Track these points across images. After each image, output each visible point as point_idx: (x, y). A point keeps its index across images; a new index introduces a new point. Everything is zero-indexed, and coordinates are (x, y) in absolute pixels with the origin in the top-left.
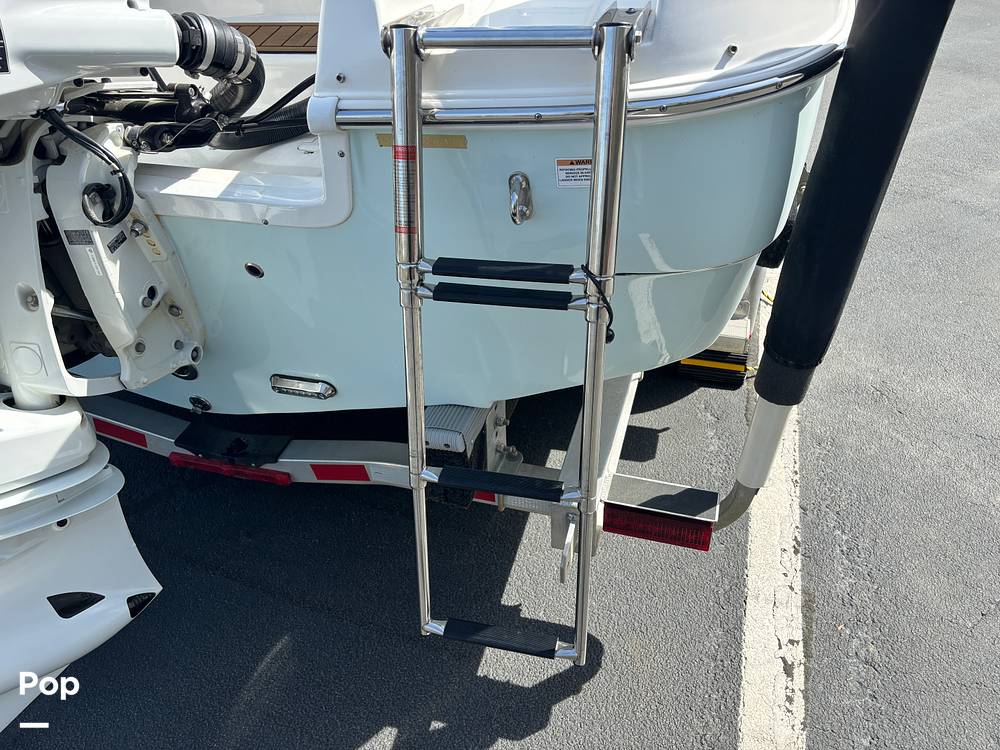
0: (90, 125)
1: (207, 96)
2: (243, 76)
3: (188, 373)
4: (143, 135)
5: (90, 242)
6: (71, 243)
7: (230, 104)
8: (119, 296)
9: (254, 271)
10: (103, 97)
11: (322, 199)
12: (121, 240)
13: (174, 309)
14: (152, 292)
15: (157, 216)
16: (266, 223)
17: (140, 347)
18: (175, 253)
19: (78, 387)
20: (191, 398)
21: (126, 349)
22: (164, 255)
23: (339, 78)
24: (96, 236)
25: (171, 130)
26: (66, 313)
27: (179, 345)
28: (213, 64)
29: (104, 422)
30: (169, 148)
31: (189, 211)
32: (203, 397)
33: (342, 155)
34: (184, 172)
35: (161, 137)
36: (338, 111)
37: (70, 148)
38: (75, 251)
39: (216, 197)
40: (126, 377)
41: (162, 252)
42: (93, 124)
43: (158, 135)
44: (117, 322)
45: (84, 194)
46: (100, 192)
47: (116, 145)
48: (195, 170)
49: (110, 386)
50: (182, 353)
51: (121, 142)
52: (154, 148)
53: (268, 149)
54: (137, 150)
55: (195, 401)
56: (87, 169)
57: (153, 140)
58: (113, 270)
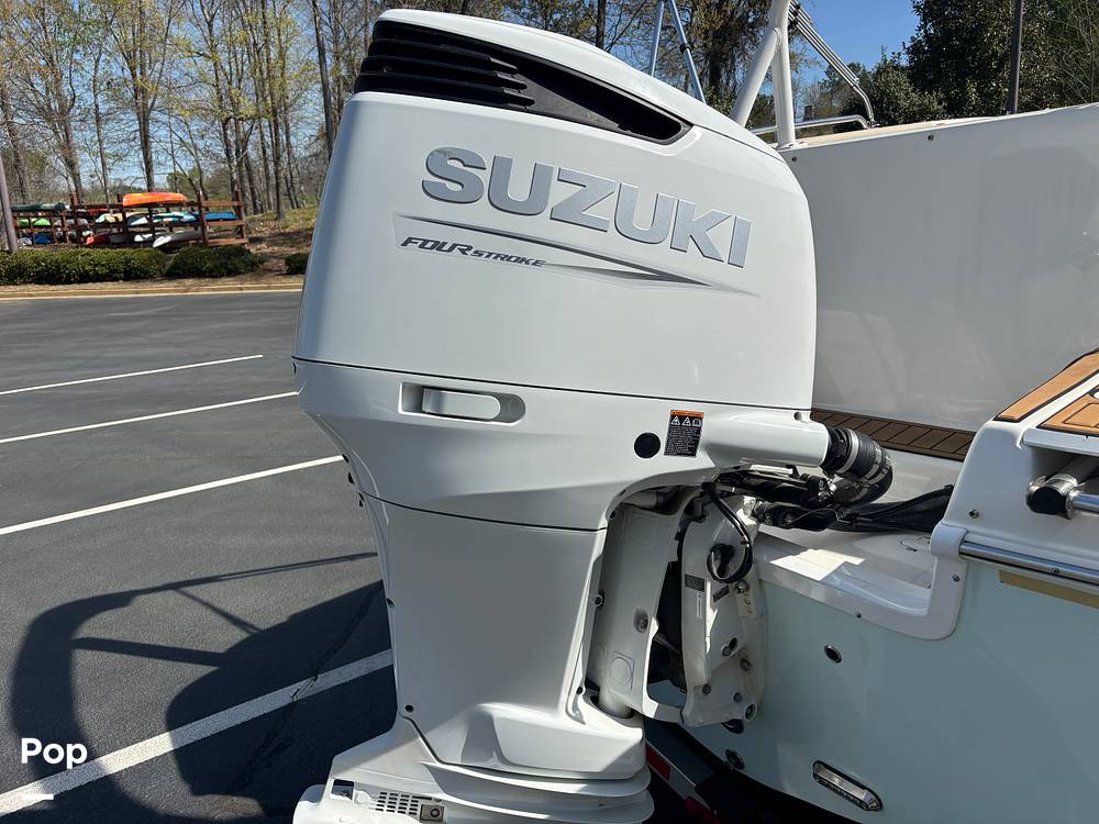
0: (731, 494)
1: (833, 488)
2: (871, 482)
3: (736, 726)
4: (770, 511)
5: (703, 589)
6: (687, 585)
7: (851, 498)
8: (708, 640)
9: (833, 655)
10: (747, 473)
11: (923, 611)
12: (724, 592)
13: (745, 663)
14: (733, 643)
15: (760, 581)
16: (859, 616)
17: (706, 689)
18: (764, 615)
19: (649, 708)
20: (728, 751)
21: (696, 688)
22: (754, 614)
23: (972, 514)
24: (708, 586)
25: (794, 512)
26: (663, 641)
27: (738, 698)
28: (850, 470)
29: (654, 752)
30: (788, 527)
31: (787, 583)
32: (740, 754)
33: (957, 579)
34: (796, 549)
35: (785, 516)
36: (964, 541)
37: (712, 509)
38: (688, 593)
39: (819, 579)
40: (687, 712)
41: (754, 612)
42: (733, 494)
43: (781, 516)
44: (698, 662)
45: (711, 551)
46: (724, 552)
47: (745, 514)
48: (805, 549)
49: (671, 717)
50: (738, 706)
51: (750, 512)
52: (775, 524)
53: (869, 536)
54: (760, 521)
55: (731, 755)
56: (720, 531)
57: (777, 518)
58: (711, 616)
